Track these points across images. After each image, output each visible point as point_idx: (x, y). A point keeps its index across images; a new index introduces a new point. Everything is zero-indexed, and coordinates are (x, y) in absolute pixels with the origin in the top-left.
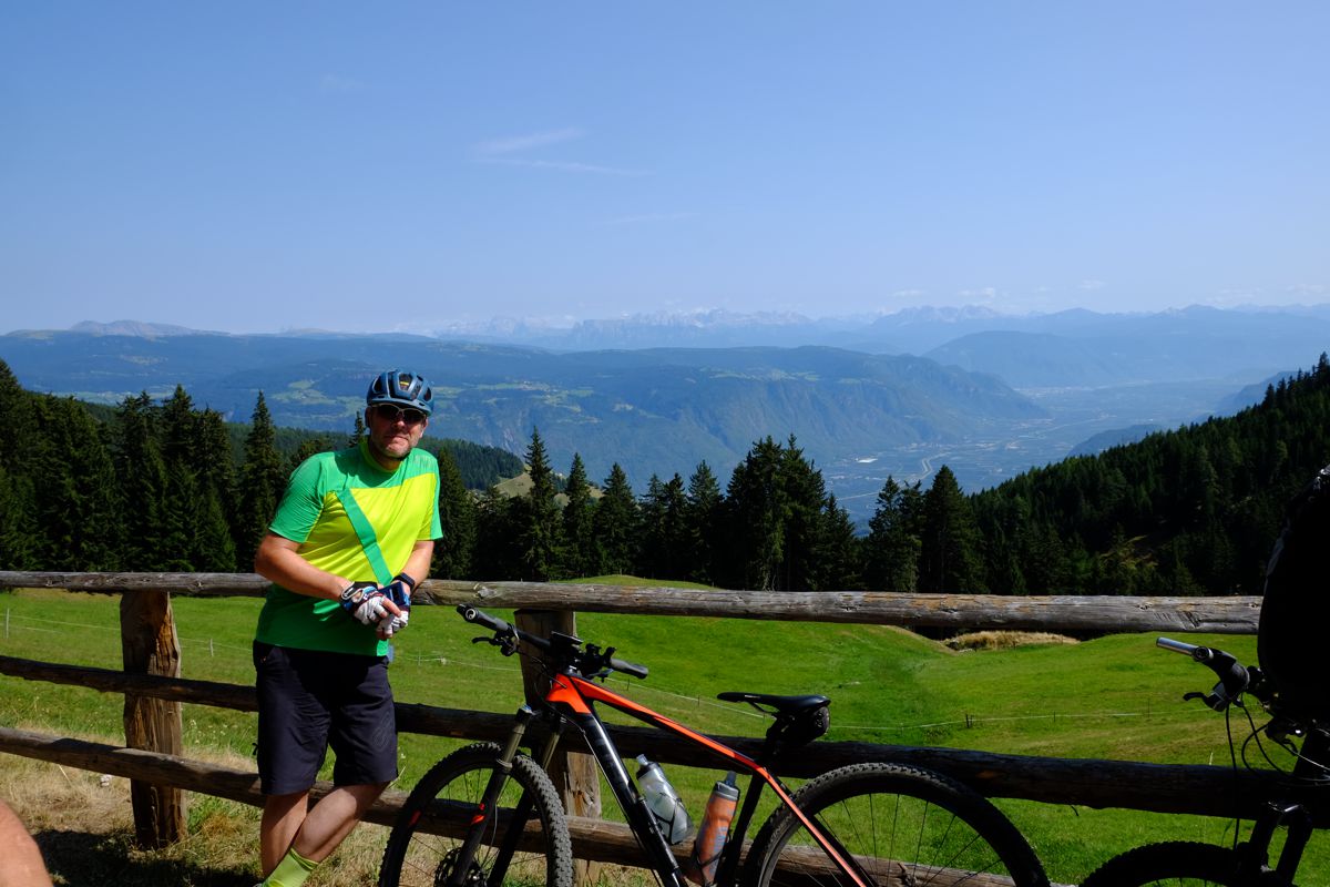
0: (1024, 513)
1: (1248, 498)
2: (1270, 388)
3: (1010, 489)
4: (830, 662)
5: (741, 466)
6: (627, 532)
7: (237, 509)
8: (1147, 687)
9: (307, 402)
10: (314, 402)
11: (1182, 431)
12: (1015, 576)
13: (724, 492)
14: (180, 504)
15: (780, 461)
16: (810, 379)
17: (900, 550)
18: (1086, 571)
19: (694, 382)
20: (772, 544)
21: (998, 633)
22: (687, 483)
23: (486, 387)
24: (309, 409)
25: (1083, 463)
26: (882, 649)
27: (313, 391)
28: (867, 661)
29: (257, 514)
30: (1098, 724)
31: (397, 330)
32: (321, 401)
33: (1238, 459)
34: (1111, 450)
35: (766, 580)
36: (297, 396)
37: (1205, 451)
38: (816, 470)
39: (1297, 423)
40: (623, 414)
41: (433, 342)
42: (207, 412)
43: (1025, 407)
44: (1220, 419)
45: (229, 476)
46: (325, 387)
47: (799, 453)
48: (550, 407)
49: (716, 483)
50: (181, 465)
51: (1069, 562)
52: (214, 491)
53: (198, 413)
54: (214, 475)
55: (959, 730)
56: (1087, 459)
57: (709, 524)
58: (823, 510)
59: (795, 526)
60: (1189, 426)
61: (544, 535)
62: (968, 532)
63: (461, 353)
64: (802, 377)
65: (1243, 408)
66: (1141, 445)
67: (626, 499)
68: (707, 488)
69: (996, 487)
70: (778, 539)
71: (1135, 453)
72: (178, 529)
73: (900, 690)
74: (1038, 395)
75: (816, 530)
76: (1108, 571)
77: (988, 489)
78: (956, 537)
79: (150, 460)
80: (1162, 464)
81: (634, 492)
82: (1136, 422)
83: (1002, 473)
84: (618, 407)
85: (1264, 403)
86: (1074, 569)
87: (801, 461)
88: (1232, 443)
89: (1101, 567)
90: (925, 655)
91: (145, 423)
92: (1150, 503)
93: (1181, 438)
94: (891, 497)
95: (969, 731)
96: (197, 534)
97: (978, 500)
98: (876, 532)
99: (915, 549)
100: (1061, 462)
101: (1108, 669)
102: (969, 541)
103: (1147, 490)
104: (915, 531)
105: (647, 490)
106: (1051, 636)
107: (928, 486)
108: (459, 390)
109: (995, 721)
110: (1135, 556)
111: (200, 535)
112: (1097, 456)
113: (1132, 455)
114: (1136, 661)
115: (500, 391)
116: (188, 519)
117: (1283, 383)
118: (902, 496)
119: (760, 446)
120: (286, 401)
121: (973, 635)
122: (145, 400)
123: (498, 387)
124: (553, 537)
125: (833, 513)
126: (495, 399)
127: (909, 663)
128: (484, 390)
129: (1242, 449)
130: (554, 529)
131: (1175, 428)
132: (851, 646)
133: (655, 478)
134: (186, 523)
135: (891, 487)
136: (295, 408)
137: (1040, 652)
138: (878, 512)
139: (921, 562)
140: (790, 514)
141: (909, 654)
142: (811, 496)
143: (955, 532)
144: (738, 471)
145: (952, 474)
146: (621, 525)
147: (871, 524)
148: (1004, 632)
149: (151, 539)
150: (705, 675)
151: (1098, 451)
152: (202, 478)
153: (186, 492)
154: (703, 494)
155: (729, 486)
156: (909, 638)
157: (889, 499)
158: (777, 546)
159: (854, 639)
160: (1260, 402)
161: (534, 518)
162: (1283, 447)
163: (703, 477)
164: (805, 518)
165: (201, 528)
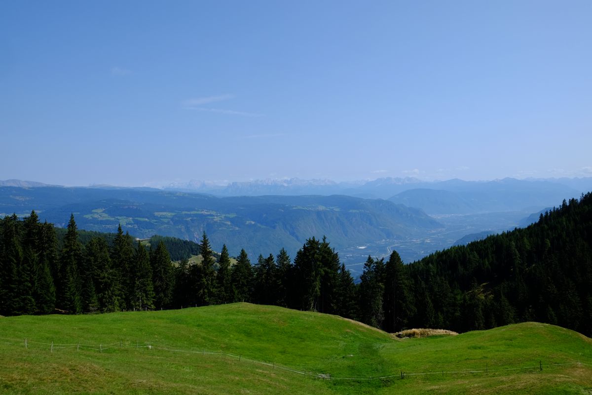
0: (433, 272)
1: (534, 265)
2: (542, 215)
3: (427, 261)
4: (339, 345)
5: (301, 251)
6: (247, 282)
7: (58, 271)
8: (486, 358)
9: (101, 219)
10: (104, 219)
11: (503, 234)
12: (428, 302)
13: (292, 262)
14: (29, 268)
15: (318, 248)
16: (336, 210)
17: (374, 290)
18: (461, 300)
19: (283, 211)
20: (315, 287)
21: (420, 329)
22: (275, 259)
23: (187, 212)
24: (102, 222)
25: (459, 249)
26: (365, 338)
27: (104, 213)
28: (357, 344)
29: (68, 273)
30: (463, 376)
31: (145, 185)
32: (107, 218)
33: (528, 247)
34: (471, 243)
35: (312, 304)
36: (96, 216)
37: (514, 244)
38: (335, 252)
39: (554, 231)
40: (250, 226)
41: (162, 192)
42: (45, 224)
43: (433, 223)
44: (520, 229)
45: (55, 254)
46: (110, 212)
47: (328, 244)
48: (216, 222)
49: (289, 259)
50: (30, 249)
51: (452, 295)
52: (47, 262)
53: (41, 224)
54: (47, 254)
55: (398, 380)
56: (461, 247)
57: (285, 278)
58: (339, 272)
59: (325, 279)
60: (506, 232)
61: (208, 283)
62: (406, 281)
63: (175, 197)
64: (332, 209)
65: (530, 224)
66: (485, 240)
67: (247, 266)
68: (285, 261)
69: (420, 260)
70: (318, 285)
71: (483, 244)
72: (27, 281)
73: (372, 359)
74: (439, 218)
75: (335, 280)
76: (470, 300)
77: (417, 261)
78: (400, 284)
79: (15, 247)
80: (495, 249)
81: (251, 262)
82: (483, 230)
83: (424, 253)
84: (248, 222)
85: (539, 222)
86: (455, 299)
87: (329, 248)
88: (526, 240)
89: (467, 298)
90: (386, 341)
91: (14, 229)
92: (490, 267)
93: (503, 238)
94: (370, 265)
95: (403, 380)
96: (36, 283)
97: (412, 266)
98: (363, 282)
99: (382, 290)
100: (449, 248)
101: (469, 348)
102: (406, 286)
103: (488, 261)
104: (381, 281)
105: (257, 262)
106: (445, 331)
107: (387, 260)
108: (173, 214)
109: (415, 375)
110: (484, 292)
111: (38, 284)
112: (466, 246)
113: (481, 245)
114: (482, 344)
115: (193, 214)
116: (32, 276)
117: (547, 213)
118: (375, 264)
119: (310, 241)
120: (91, 218)
121: (409, 330)
122: (15, 217)
123: (192, 213)
124: (212, 284)
125: (344, 273)
126: (190, 218)
127: (377, 345)
128: (185, 214)
129: (530, 242)
130: (212, 280)
131: (500, 233)
132: (350, 337)
133: (261, 256)
134: (31, 278)
135: (370, 260)
136: (95, 221)
137: (439, 339)
138: (364, 272)
139: (384, 296)
140: (323, 273)
141: (378, 340)
142: (333, 265)
143: (400, 282)
144: (299, 253)
145: (398, 254)
146: (245, 278)
147: (361, 278)
148: (423, 329)
149: (13, 286)
150: (280, 352)
151: (466, 243)
152: (41, 256)
153: (32, 262)
154: (283, 263)
155: (295, 260)
156: (378, 332)
157: (369, 266)
158: (317, 288)
159: (352, 333)
160: (537, 221)
161: (203, 275)
162: (548, 242)
163: (283, 256)
164: (330, 275)
165: (39, 280)
